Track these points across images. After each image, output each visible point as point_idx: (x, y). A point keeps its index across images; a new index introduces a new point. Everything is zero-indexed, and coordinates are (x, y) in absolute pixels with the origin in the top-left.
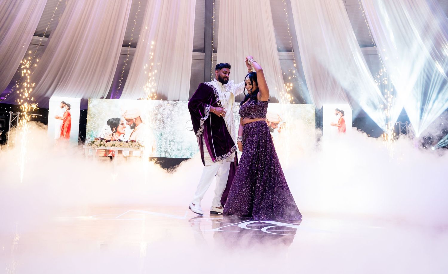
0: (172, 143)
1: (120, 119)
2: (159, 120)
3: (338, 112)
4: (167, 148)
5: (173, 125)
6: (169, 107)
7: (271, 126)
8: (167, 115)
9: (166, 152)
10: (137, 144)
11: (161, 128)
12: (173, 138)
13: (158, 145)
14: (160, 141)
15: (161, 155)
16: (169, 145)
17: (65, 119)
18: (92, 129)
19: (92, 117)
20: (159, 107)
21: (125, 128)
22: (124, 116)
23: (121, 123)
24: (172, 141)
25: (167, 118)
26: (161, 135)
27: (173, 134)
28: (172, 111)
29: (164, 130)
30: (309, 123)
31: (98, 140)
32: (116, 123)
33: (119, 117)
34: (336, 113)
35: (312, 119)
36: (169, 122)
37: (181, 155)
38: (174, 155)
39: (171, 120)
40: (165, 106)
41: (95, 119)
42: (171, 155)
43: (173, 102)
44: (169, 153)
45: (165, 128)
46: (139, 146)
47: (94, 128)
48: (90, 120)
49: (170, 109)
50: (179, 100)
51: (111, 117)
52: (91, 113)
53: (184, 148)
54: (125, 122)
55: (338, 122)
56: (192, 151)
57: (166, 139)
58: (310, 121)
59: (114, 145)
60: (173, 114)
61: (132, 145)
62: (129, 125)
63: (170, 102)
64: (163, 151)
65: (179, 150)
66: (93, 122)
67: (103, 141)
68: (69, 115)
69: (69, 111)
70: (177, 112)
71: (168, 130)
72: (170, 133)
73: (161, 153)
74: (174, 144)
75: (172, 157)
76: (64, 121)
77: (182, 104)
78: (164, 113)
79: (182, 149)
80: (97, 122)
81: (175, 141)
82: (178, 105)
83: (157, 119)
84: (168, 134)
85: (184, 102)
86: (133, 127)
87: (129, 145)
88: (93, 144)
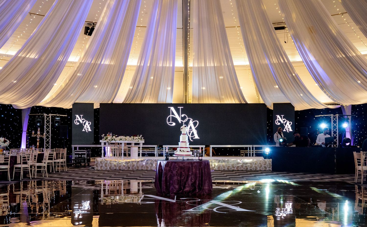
10: (137, 138)
31: (110, 136)
46: (138, 139)
59: (122, 139)
61: (133, 139)
67: (114, 137)
87: (132, 139)
88: (107, 139)
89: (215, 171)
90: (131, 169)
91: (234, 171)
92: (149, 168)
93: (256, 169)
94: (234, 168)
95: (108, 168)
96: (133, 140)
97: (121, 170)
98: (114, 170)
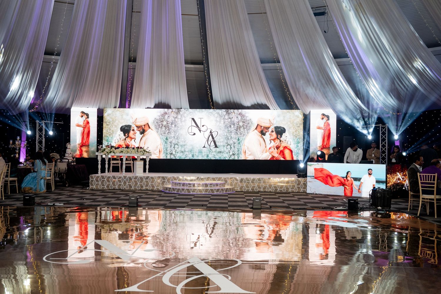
0: (176, 146)
1: (131, 126)
2: (164, 126)
3: (323, 117)
4: (172, 151)
5: (176, 130)
6: (173, 115)
7: (263, 130)
8: (171, 122)
9: (171, 154)
10: (142, 151)
11: (166, 133)
12: (177, 141)
13: (164, 148)
14: (166, 144)
15: (167, 156)
16: (174, 147)
17: (85, 126)
18: (108, 135)
19: (107, 124)
20: (164, 115)
21: (135, 133)
22: (134, 124)
23: (132, 129)
24: (176, 144)
25: (172, 124)
26: (167, 139)
27: (177, 138)
28: (176, 118)
29: (169, 135)
30: (297, 127)
31: (109, 147)
32: (127, 129)
33: (130, 124)
34: (322, 117)
35: (300, 123)
36: (173, 128)
37: (184, 156)
38: (178, 157)
39: (175, 126)
40: (170, 114)
41: (110, 126)
42: (175, 157)
43: (176, 110)
44: (174, 155)
45: (170, 133)
47: (109, 134)
48: (105, 127)
49: (174, 117)
50: (181, 108)
51: (124, 124)
52: (106, 121)
53: (187, 150)
54: (136, 128)
55: (323, 126)
56: (193, 153)
57: (171, 143)
58: (298, 125)
59: (122, 152)
60: (177, 121)
62: (139, 131)
63: (174, 110)
64: (168, 153)
65: (182, 152)
66: (108, 129)
68: (88, 123)
69: (87, 119)
70: (180, 119)
71: (172, 135)
72: (174, 137)
73: (167, 155)
74: (178, 147)
75: (176, 158)
76: (84, 128)
77: (184, 112)
78: (168, 120)
79: (185, 151)
80: (112, 129)
81: (178, 144)
82: (181, 112)
83: (163, 126)
84: (173, 139)
85: (186, 109)
86: (143, 132)
87: (135, 151)
88: (104, 152)
89: (236, 192)
90: (133, 188)
91: (260, 192)
92: (155, 187)
93: (288, 190)
94: (260, 188)
95: (106, 187)
96: (137, 152)
97: (121, 190)
98: (113, 189)
